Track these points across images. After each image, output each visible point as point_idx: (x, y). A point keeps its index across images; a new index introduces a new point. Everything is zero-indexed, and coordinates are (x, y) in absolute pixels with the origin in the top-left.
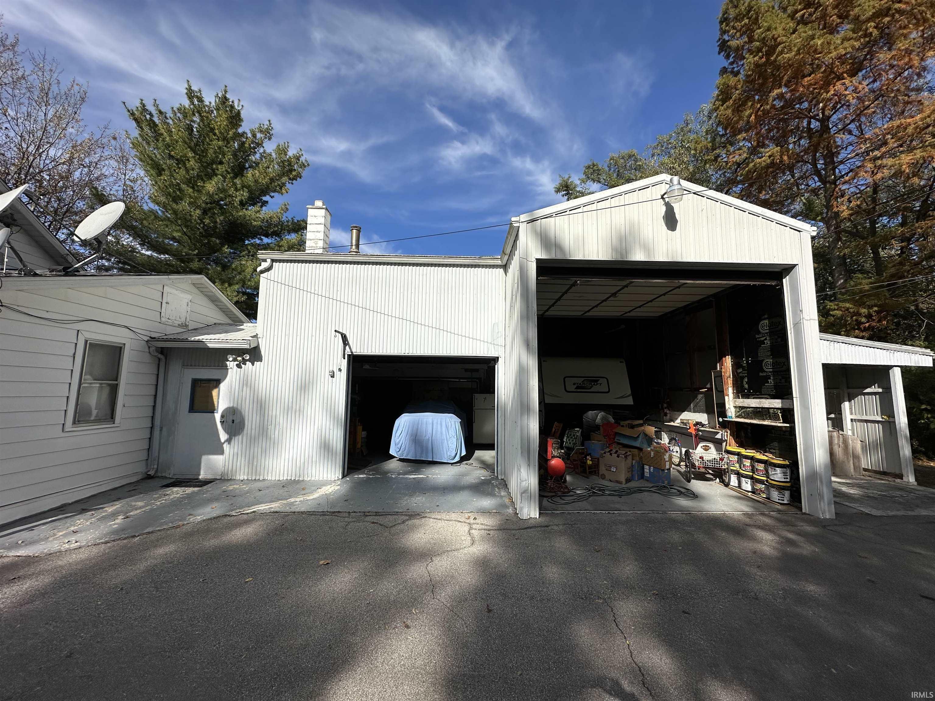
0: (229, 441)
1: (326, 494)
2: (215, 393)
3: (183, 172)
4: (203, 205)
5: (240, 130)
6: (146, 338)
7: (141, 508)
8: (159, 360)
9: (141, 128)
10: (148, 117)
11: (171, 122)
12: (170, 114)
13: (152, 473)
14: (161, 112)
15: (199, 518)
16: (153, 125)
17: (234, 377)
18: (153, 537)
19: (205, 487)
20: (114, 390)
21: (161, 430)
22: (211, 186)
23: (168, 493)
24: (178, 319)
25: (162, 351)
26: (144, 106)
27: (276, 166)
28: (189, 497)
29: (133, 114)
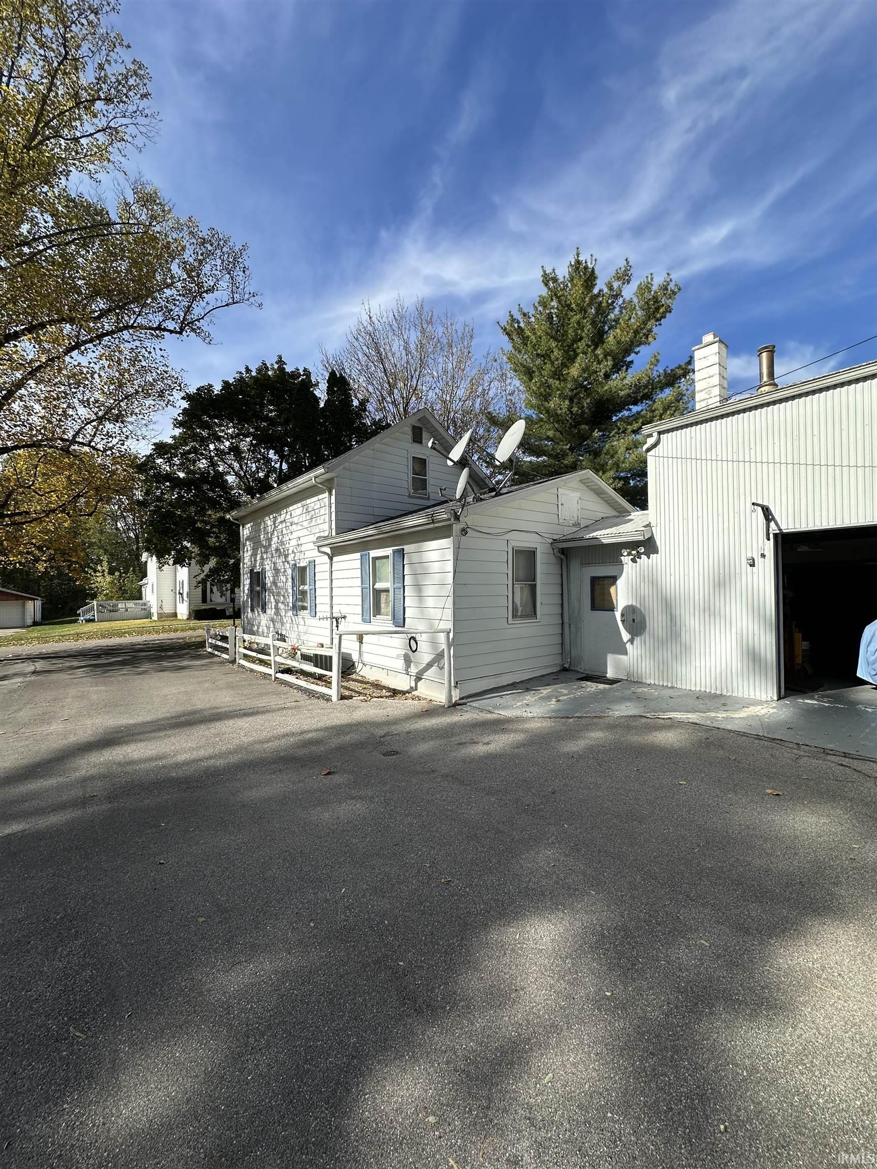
0: (631, 641)
1: (757, 716)
2: (612, 590)
3: (549, 366)
4: (570, 393)
5: (596, 291)
6: (550, 541)
7: (566, 695)
8: (562, 560)
9: (512, 339)
10: (516, 325)
11: (533, 319)
12: (532, 312)
13: (567, 666)
14: (525, 315)
15: (617, 714)
16: (520, 331)
17: (630, 572)
18: (584, 721)
19: (614, 686)
20: (533, 589)
21: (570, 627)
22: (574, 371)
23: (584, 685)
24: (572, 519)
25: (563, 551)
26: (512, 316)
27: (639, 313)
28: (603, 692)
29: (505, 329)
